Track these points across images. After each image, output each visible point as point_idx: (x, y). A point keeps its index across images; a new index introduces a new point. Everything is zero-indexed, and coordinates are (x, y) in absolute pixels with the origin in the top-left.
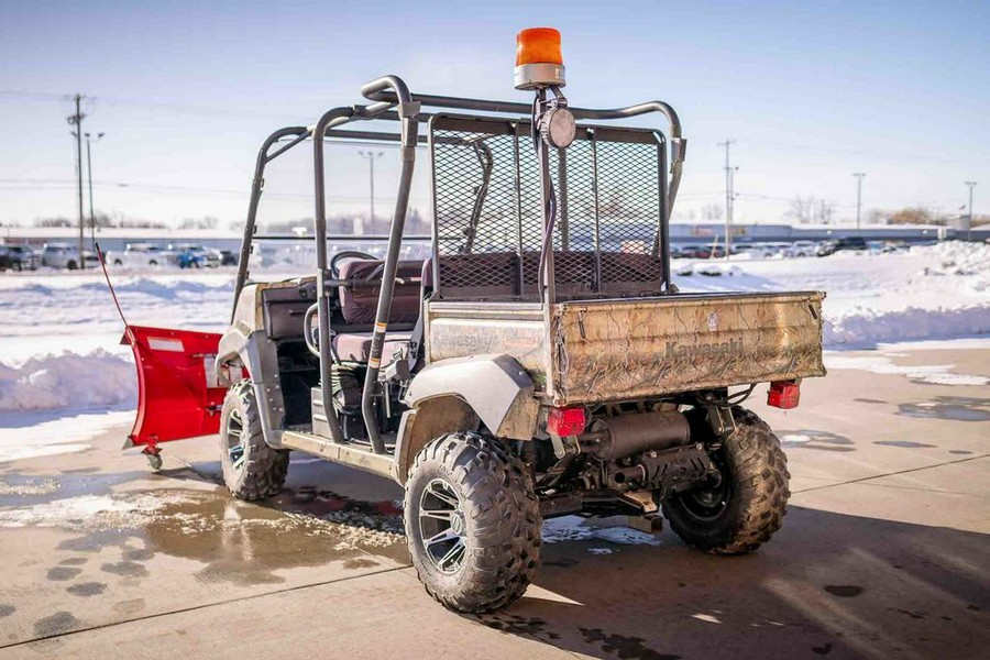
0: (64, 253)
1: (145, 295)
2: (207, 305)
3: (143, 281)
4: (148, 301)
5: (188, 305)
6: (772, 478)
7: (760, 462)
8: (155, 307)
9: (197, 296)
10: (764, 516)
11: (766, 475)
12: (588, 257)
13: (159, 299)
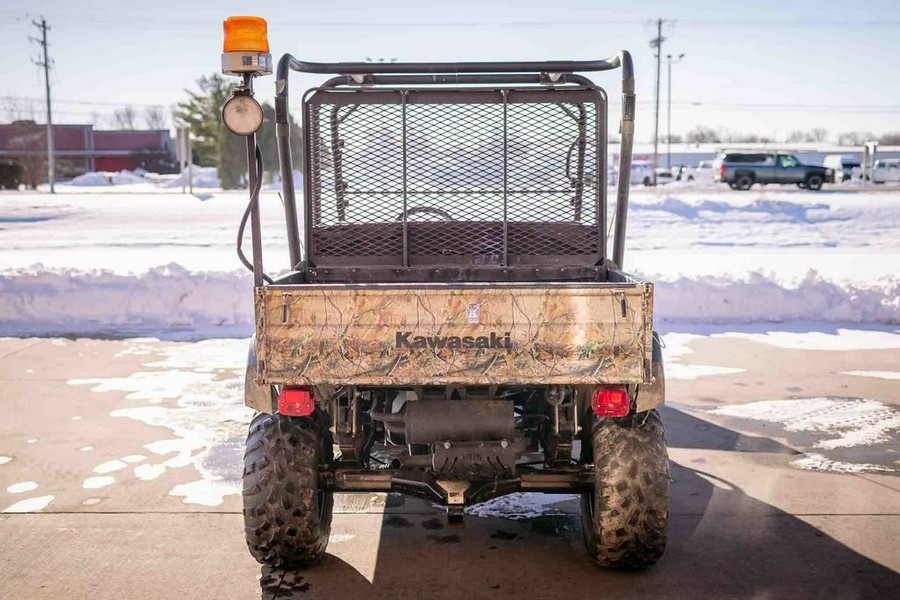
0: (641, 170)
1: (669, 214)
2: (724, 224)
3: (669, 201)
4: (669, 220)
5: (707, 225)
6: (627, 493)
7: (616, 472)
8: (673, 226)
9: (718, 216)
10: (620, 532)
11: (621, 487)
12: (496, 228)
13: (680, 218)
